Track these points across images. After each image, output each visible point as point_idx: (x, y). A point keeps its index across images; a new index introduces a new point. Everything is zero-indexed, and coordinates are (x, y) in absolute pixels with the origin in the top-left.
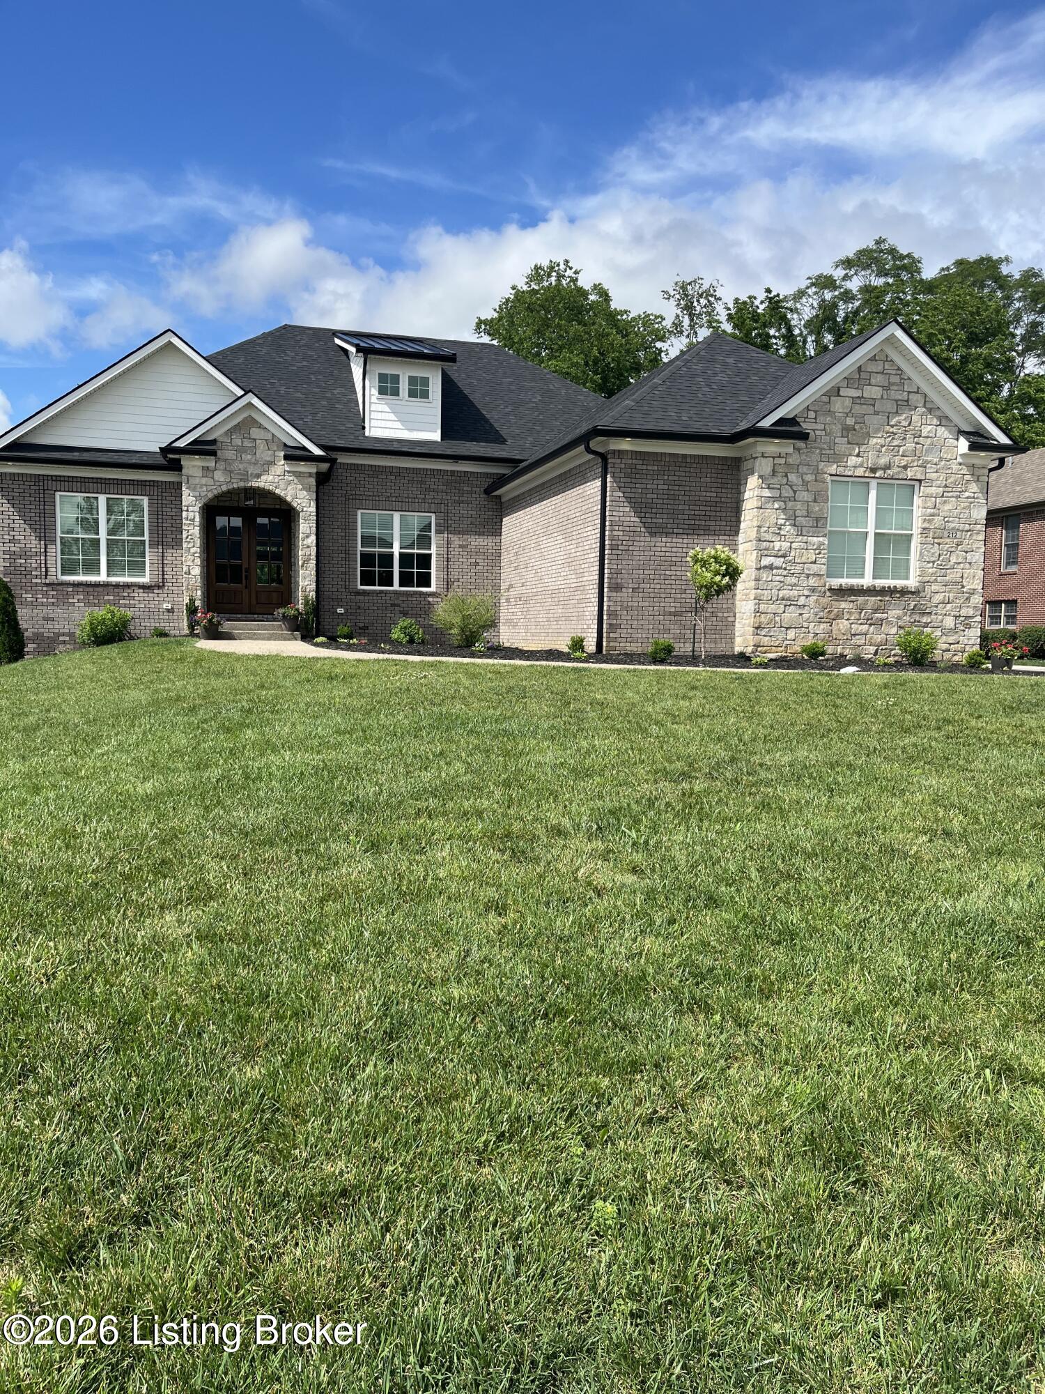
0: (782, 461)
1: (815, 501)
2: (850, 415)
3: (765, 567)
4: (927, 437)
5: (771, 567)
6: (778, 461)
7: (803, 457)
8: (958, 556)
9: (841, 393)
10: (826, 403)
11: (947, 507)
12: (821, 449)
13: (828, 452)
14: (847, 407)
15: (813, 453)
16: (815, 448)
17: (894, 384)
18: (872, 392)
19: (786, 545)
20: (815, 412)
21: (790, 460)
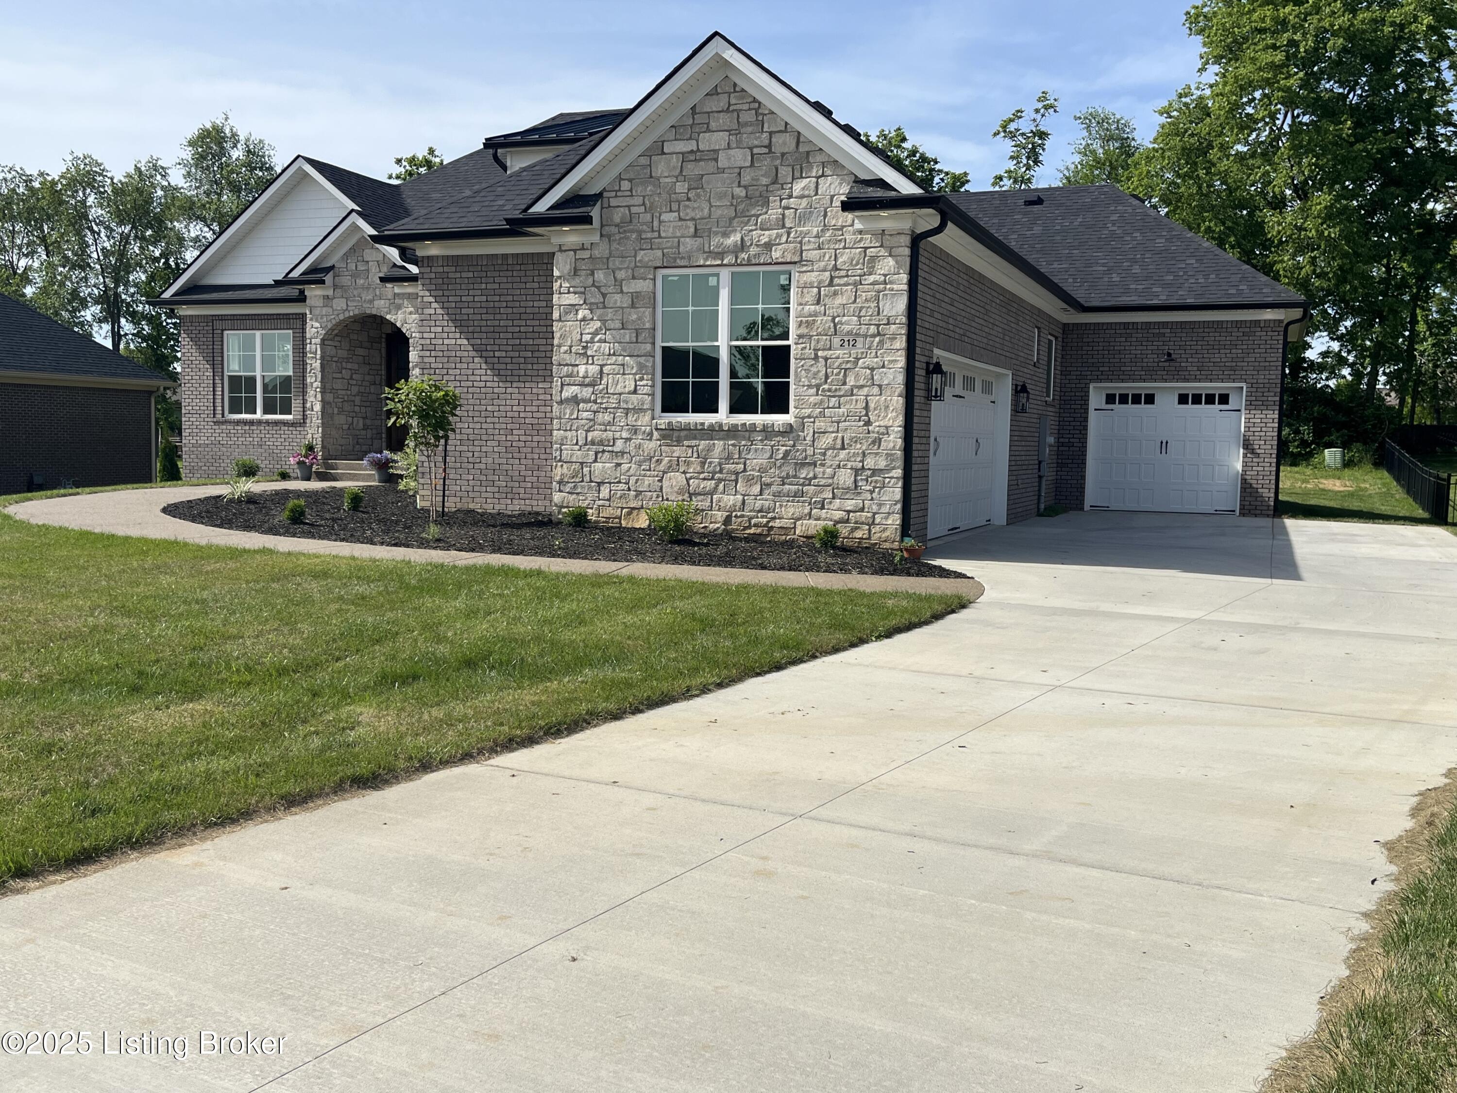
0: (586, 254)
1: (633, 306)
2: (680, 178)
3: (568, 400)
4: (802, 197)
5: (575, 400)
6: (581, 254)
7: (615, 245)
8: (857, 376)
9: (665, 150)
10: (644, 167)
11: (839, 300)
12: (640, 233)
13: (649, 235)
14: (674, 168)
15: (627, 238)
16: (632, 231)
17: (746, 124)
18: (714, 140)
19: (593, 369)
20: (630, 180)
21: (596, 253)
